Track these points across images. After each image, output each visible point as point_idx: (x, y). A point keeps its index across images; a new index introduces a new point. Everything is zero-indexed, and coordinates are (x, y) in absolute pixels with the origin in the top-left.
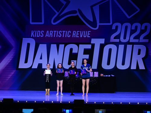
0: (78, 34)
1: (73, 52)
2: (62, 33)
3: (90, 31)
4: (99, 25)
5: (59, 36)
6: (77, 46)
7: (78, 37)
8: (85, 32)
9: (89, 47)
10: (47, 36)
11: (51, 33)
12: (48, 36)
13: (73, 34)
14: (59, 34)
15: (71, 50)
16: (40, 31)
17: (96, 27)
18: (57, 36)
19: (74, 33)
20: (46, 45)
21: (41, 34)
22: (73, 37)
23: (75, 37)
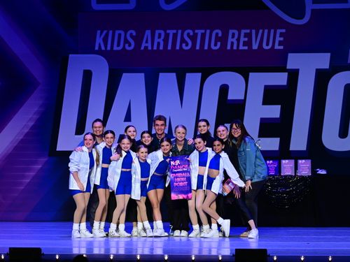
0: (246, 39)
1: (229, 98)
2: (193, 38)
3: (284, 31)
4: (312, 10)
5: (184, 45)
6: (241, 79)
7: (246, 48)
8: (266, 31)
9: (280, 79)
10: (146, 47)
11: (159, 37)
12: (150, 48)
13: (230, 40)
14: (183, 41)
15: (224, 90)
16: (122, 33)
17: (301, 16)
18: (178, 48)
19: (233, 35)
20: (143, 74)
21: (126, 41)
22: (229, 48)
23: (235, 48)
